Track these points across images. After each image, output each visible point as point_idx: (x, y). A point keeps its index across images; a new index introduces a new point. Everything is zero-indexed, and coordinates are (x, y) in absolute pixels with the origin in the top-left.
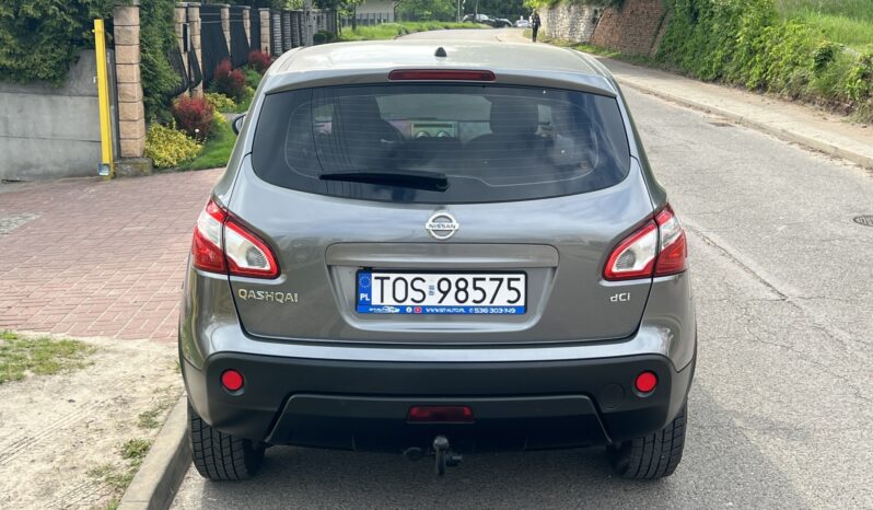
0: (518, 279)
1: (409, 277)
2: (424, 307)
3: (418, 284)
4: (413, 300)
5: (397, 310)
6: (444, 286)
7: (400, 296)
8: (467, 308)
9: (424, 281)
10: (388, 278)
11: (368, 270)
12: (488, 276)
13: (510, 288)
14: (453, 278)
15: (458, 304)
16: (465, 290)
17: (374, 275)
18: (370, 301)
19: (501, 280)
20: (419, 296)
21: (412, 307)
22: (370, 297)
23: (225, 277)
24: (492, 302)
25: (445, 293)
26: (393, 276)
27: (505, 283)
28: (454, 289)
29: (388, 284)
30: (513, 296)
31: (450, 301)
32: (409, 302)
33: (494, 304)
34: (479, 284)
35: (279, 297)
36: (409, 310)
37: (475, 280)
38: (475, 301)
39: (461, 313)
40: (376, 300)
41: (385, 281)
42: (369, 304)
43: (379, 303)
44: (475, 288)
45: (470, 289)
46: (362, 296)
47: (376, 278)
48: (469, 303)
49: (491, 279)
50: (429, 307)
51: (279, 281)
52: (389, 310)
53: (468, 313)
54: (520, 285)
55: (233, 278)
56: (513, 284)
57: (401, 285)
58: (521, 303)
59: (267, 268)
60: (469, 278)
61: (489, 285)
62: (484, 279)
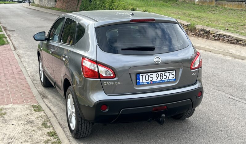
0: (174, 72)
1: (149, 74)
2: (153, 82)
3: (151, 76)
4: (150, 80)
5: (147, 83)
6: (157, 76)
7: (147, 79)
8: (163, 81)
9: (152, 75)
10: (144, 75)
11: (139, 73)
12: (167, 72)
13: (172, 74)
14: (159, 73)
15: (161, 80)
16: (162, 76)
17: (140, 75)
18: (140, 82)
19: (170, 73)
20: (151, 79)
21: (150, 82)
22: (140, 81)
23: (99, 80)
24: (168, 78)
25: (158, 77)
26: (145, 74)
27: (171, 73)
28: (160, 76)
29: (144, 77)
30: (173, 76)
31: (159, 79)
32: (149, 81)
33: (169, 79)
34: (165, 74)
35: (116, 83)
36: (149, 83)
37: (164, 73)
38: (164, 79)
39: (162, 82)
40: (141, 81)
41: (143, 76)
42: (139, 82)
43: (142, 82)
44: (164, 75)
45: (163, 76)
46: (138, 80)
47: (141, 75)
48: (163, 79)
49: (168, 73)
50: (154, 81)
51: (116, 79)
52: (145, 83)
53: (163, 82)
54: (174, 73)
55: (101, 80)
56: (173, 73)
57: (147, 76)
58: (175, 78)
59: (112, 75)
60: (163, 73)
61: (167, 74)
62: (166, 73)
